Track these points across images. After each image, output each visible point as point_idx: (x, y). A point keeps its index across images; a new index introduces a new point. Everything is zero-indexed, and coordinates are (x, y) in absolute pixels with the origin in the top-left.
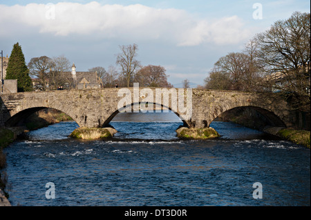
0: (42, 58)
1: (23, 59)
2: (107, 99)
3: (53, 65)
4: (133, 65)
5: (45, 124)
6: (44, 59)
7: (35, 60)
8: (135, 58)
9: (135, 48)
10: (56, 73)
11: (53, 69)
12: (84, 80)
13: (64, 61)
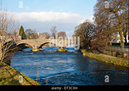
0: (29, 30)
1: (23, 30)
2: (40, 42)
3: (32, 32)
4: (55, 32)
5: (27, 47)
6: (30, 30)
7: (27, 30)
8: (56, 30)
9: (56, 27)
10: (33, 34)
11: (32, 33)
12: (41, 36)
13: (35, 31)
